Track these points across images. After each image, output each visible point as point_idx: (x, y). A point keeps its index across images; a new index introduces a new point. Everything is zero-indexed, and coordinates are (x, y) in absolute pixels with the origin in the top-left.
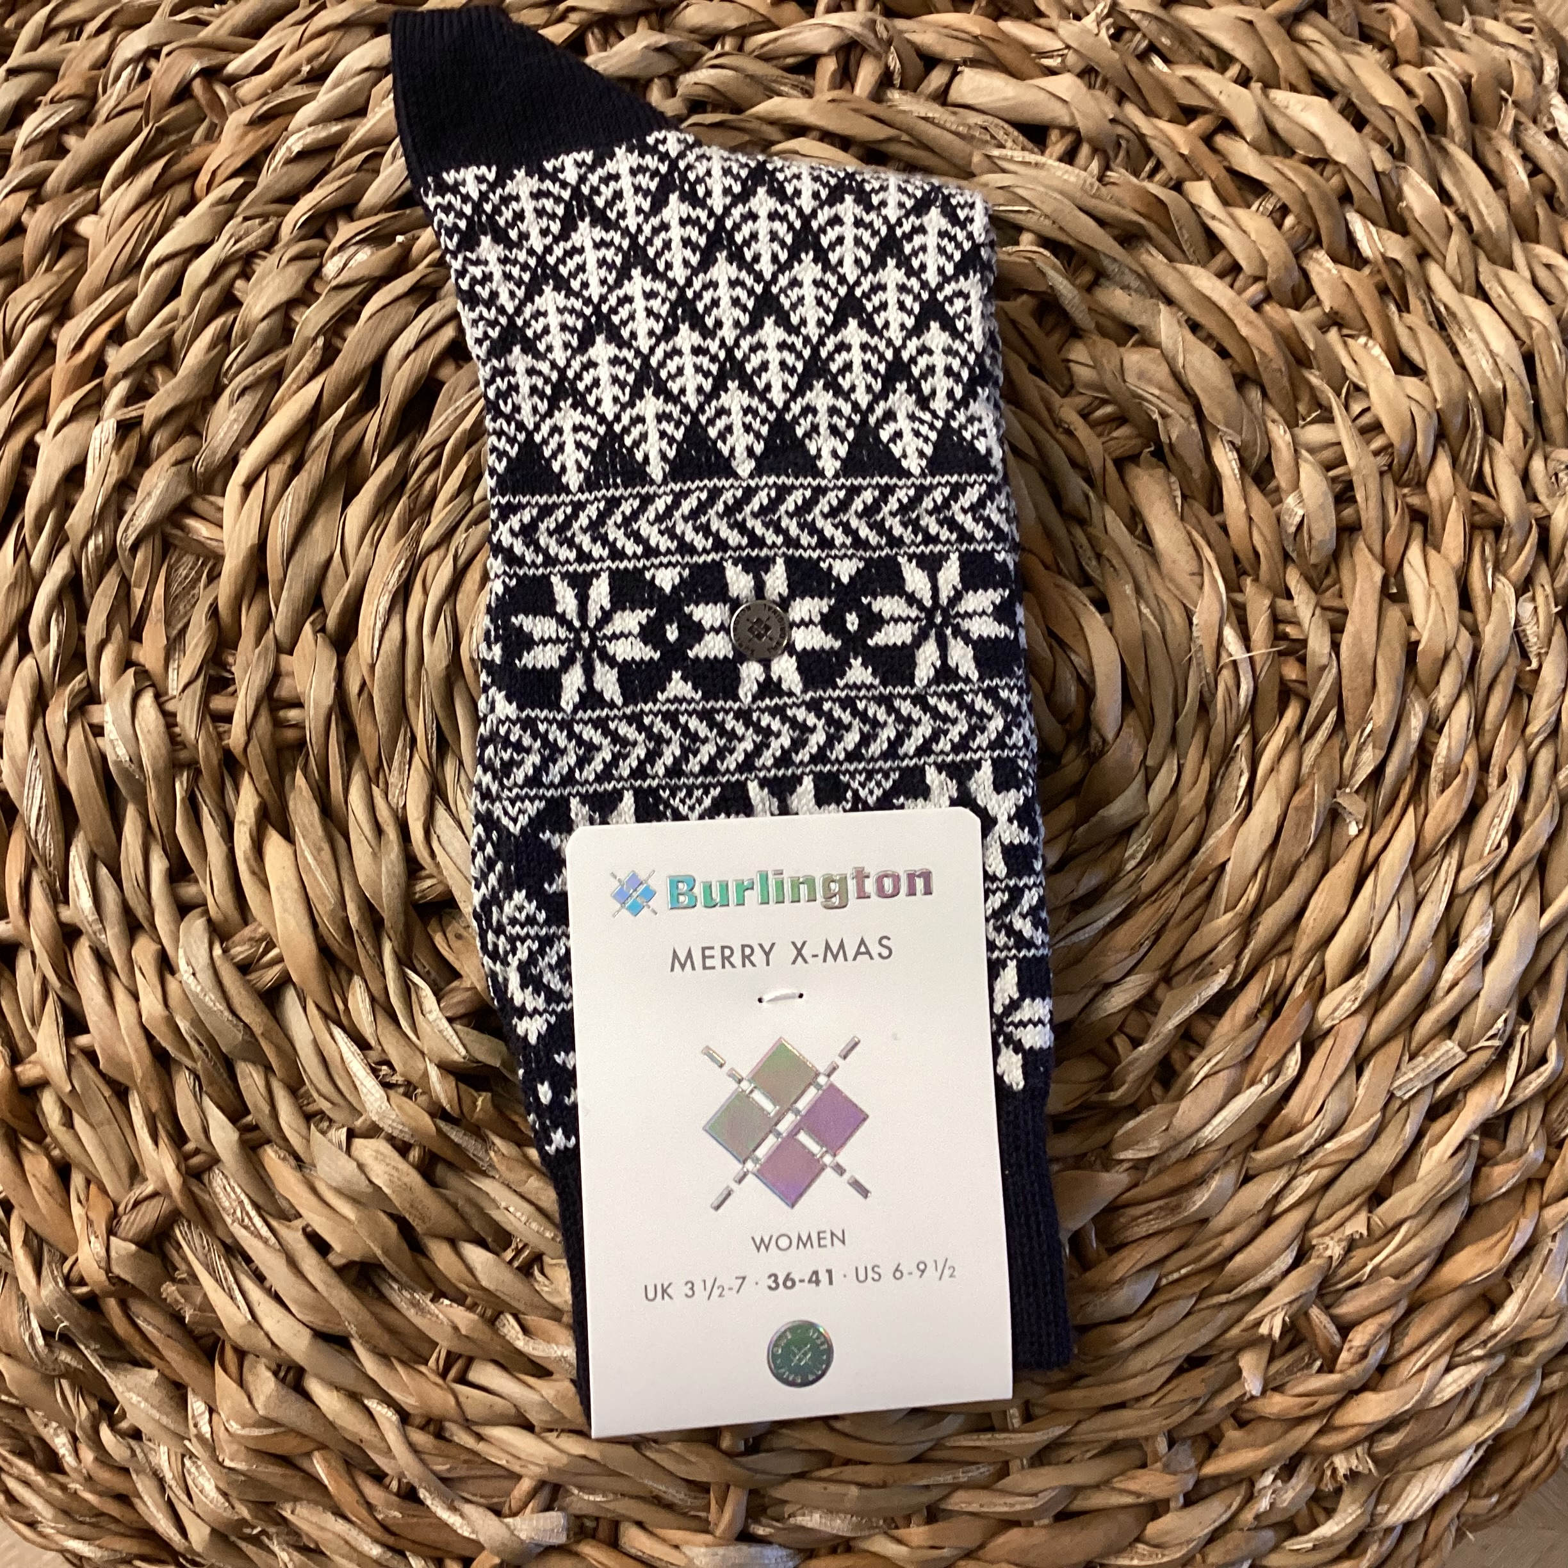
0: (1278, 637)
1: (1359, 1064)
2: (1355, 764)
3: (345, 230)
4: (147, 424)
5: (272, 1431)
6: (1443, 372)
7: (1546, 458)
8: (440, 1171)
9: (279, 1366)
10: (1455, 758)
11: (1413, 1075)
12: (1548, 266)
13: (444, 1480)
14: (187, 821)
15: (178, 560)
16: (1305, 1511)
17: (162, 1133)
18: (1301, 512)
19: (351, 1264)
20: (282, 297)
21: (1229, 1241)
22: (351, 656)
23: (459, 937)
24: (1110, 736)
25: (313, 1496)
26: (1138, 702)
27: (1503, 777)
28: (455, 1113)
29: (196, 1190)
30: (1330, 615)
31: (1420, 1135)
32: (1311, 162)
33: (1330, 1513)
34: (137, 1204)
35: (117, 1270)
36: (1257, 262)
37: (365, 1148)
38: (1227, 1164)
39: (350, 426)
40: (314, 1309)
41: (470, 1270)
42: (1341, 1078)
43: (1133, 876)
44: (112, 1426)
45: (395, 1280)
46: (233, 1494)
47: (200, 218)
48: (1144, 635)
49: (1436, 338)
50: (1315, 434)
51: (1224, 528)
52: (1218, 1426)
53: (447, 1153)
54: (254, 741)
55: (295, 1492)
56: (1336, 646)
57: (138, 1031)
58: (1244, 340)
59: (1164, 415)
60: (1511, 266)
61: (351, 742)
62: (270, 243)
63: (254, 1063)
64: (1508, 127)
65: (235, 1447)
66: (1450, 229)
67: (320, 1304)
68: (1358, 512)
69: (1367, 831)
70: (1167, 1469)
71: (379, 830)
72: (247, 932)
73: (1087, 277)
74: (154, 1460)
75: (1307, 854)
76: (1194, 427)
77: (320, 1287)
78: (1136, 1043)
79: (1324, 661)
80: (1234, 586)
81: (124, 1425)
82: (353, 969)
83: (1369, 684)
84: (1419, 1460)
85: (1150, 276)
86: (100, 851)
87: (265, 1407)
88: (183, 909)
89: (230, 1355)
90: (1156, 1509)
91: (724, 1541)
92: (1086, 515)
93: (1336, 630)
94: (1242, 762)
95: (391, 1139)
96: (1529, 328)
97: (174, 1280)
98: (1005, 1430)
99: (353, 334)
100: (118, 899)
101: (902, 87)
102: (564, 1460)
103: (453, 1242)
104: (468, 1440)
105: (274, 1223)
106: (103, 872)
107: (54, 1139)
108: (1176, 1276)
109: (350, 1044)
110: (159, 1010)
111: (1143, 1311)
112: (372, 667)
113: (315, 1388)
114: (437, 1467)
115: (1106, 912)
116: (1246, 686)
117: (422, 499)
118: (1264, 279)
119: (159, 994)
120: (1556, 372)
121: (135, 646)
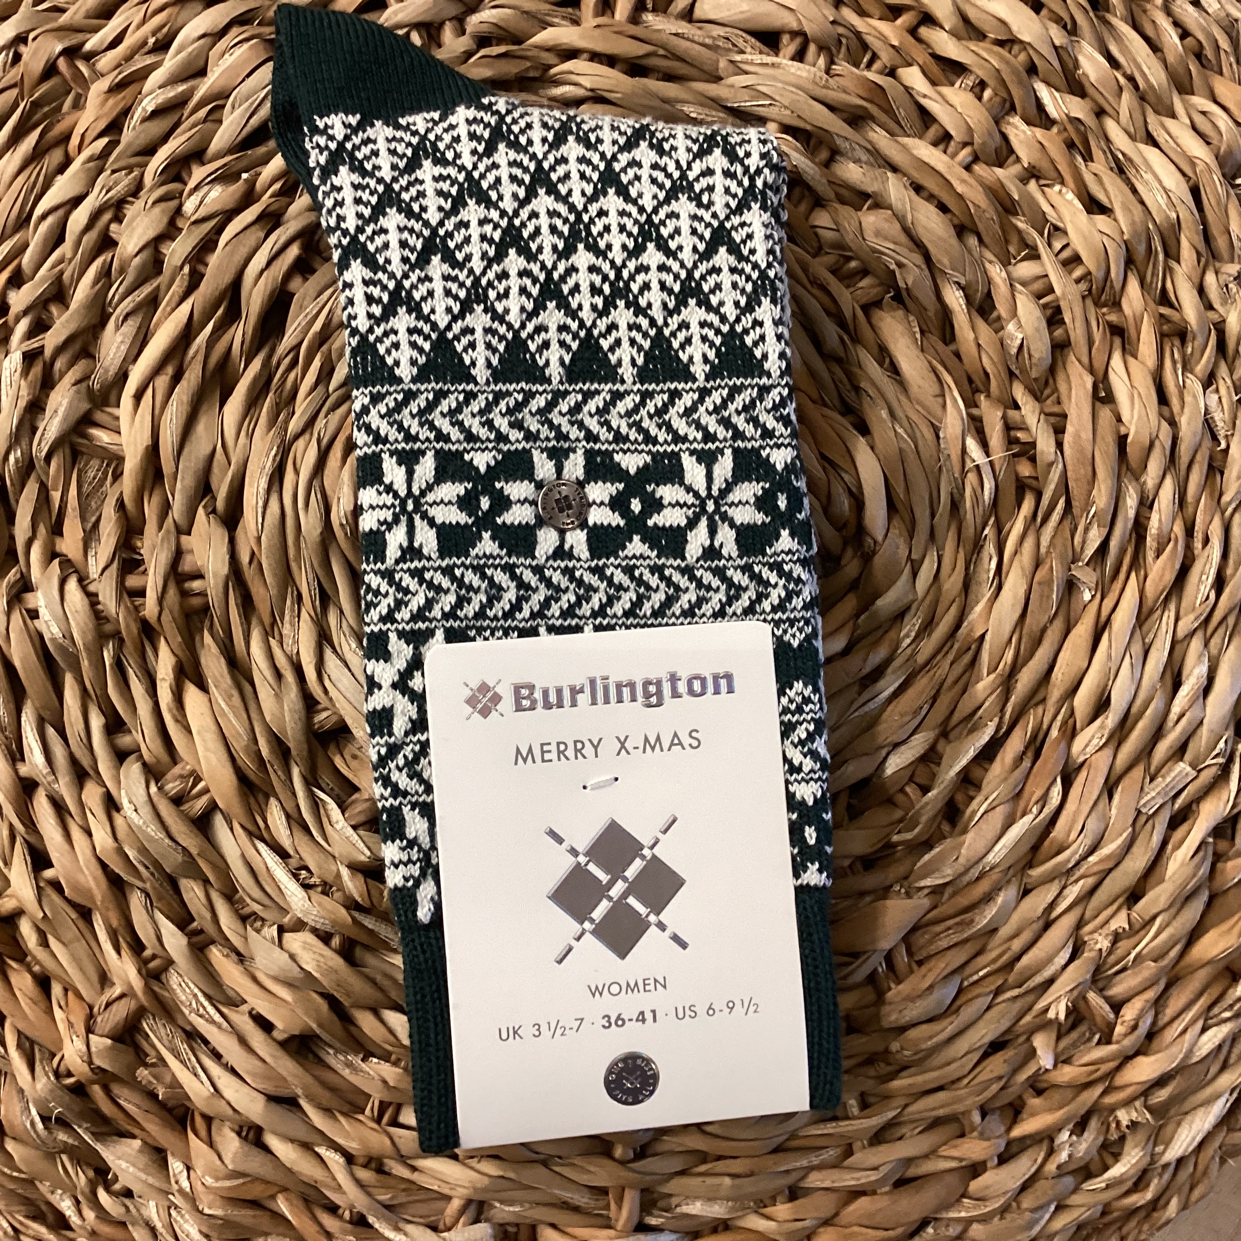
0: (1011, 441)
1: (1109, 789)
2: (1084, 542)
3: (198, 173)
4: (48, 352)
5: (241, 1181)
6: (1126, 209)
7: (1217, 273)
8: (359, 952)
9: (241, 1127)
10: (1166, 530)
11: (1154, 794)
12: (1204, 113)
13: (388, 1207)
14: (117, 684)
15: (86, 465)
16: (1097, 1158)
17: (123, 944)
18: (1020, 336)
19: (292, 1038)
20: (151, 234)
21: (1017, 945)
22: (239, 532)
23: (355, 757)
24: (880, 538)
25: (281, 1230)
26: (900, 506)
27: (1206, 541)
28: (366, 903)
29: (156, 989)
30: (1052, 419)
31: (1164, 843)
32: (1000, 43)
33: (1117, 1157)
34: (108, 1005)
35: (98, 1062)
36: (963, 129)
37: (293, 940)
38: (1009, 882)
39: (220, 337)
40: (266, 1078)
41: (391, 1031)
42: (1095, 803)
43: (909, 651)
44: (108, 1190)
45: (331, 1046)
46: (214, 1234)
47: (75, 174)
48: (902, 451)
49: (1119, 181)
50: (1025, 269)
51: (958, 355)
52: (1020, 1097)
53: (363, 938)
54: (166, 612)
55: (265, 1229)
56: (1059, 445)
57: (94, 861)
58: (960, 196)
59: (900, 265)
60: (1173, 116)
61: (247, 604)
62: (136, 190)
63: (195, 879)
65: (211, 1197)
66: (1121, 89)
67: (270, 1074)
68: (1067, 332)
69: (1098, 596)
70: (983, 1136)
71: (279, 675)
72: (177, 770)
73: (824, 155)
74: (145, 1213)
76: (927, 272)
77: (268, 1059)
78: (925, 790)
79: (1052, 458)
80: (971, 403)
81: (117, 1187)
82: (269, 793)
83: (1090, 473)
84: (1187, 1106)
85: (876, 150)
86: (46, 715)
87: (233, 1161)
88: (121, 756)
89: (198, 1120)
90: (976, 1169)
91: (625, 1233)
92: (843, 355)
93: (1059, 431)
94: (990, 548)
95: (315, 931)
96: (1193, 165)
97: (146, 1065)
98: (847, 1118)
99: (213, 260)
100: (66, 754)
101: (654, 10)
102: (486, 1181)
103: (375, 1011)
104: (404, 1173)
105: (225, 1010)
106: (51, 731)
107: (34, 957)
108: (975, 978)
109: (273, 855)
110: (110, 842)
111: (951, 1009)
112: (259, 539)
113: (273, 1142)
114: (381, 1198)
115: (888, 685)
116: (989, 485)
117: (285, 394)
118: (972, 144)
119: (108, 829)
120: (1219, 202)
121: (58, 540)
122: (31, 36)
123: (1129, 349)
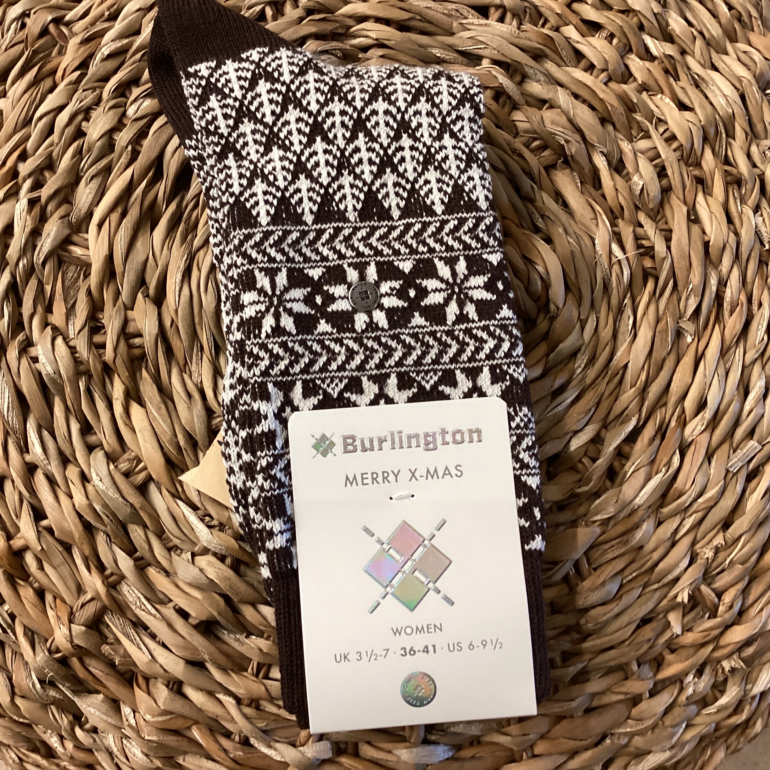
0: (639, 246)
1: (709, 457)
2: (686, 306)
3: (136, 92)
4: (43, 200)
5: (169, 717)
6: (702, 107)
7: (758, 145)
8: (242, 568)
9: (169, 682)
10: (735, 298)
11: (737, 460)
12: (745, 52)
13: (264, 732)
14: (88, 402)
15: (67, 269)
16: (710, 692)
17: (92, 566)
18: (642, 183)
19: (202, 622)
20: (107, 127)
21: (656, 556)
22: (164, 307)
24: (561, 306)
25: (194, 749)
26: (572, 287)
27: (760, 305)
29: (114, 594)
30: (664, 233)
31: (744, 491)
32: (622, 12)
33: (723, 692)
34: (83, 605)
35: (76, 641)
36: (602, 60)
37: (202, 561)
38: (649, 516)
39: (150, 190)
40: (185, 648)
41: (264, 618)
42: (701, 465)
43: (581, 376)
44: (81, 727)
45: (225, 629)
46: (151, 754)
47: (60, 92)
48: (572, 252)
49: (697, 91)
50: (643, 144)
51: (603, 196)
52: (661, 654)
53: (245, 558)
54: (119, 357)
55: (185, 748)
56: (669, 248)
57: (74, 513)
58: (601, 100)
59: (567, 141)
60: (727, 54)
61: (169, 352)
62: (98, 101)
63: (137, 524)
65: (150, 728)
66: (695, 38)
67: (188, 646)
68: (669, 181)
69: (696, 339)
70: (639, 679)
71: (189, 396)
72: (126, 456)
73: (518, 78)
74: (106, 743)
75: (668, 354)
76: (583, 146)
77: (186, 636)
78: (594, 460)
79: (664, 255)
80: (614, 224)
81: (87, 726)
82: (184, 468)
83: (688, 264)
84: (765, 659)
85: (550, 74)
86: (43, 423)
87: (164, 704)
88: (90, 449)
89: (141, 680)
90: (636, 700)
91: (415, 745)
92: (533, 196)
93: (668, 240)
94: (628, 311)
95: (215, 554)
96: (741, 81)
97: (107, 644)
98: (554, 668)
99: (146, 143)
100: (55, 446)
103: (253, 605)
104: (273, 710)
105: (158, 606)
106: (45, 433)
107: (34, 577)
108: (630, 577)
109: (187, 508)
110: (84, 501)
111: (617, 597)
112: (176, 311)
113: (189, 691)
114: (260, 725)
115: (570, 395)
116: (626, 272)
117: (191, 224)
118: (607, 70)
119: (83, 493)
120: (757, 102)
121: (49, 316)
122: (33, 11)
123: (708, 192)
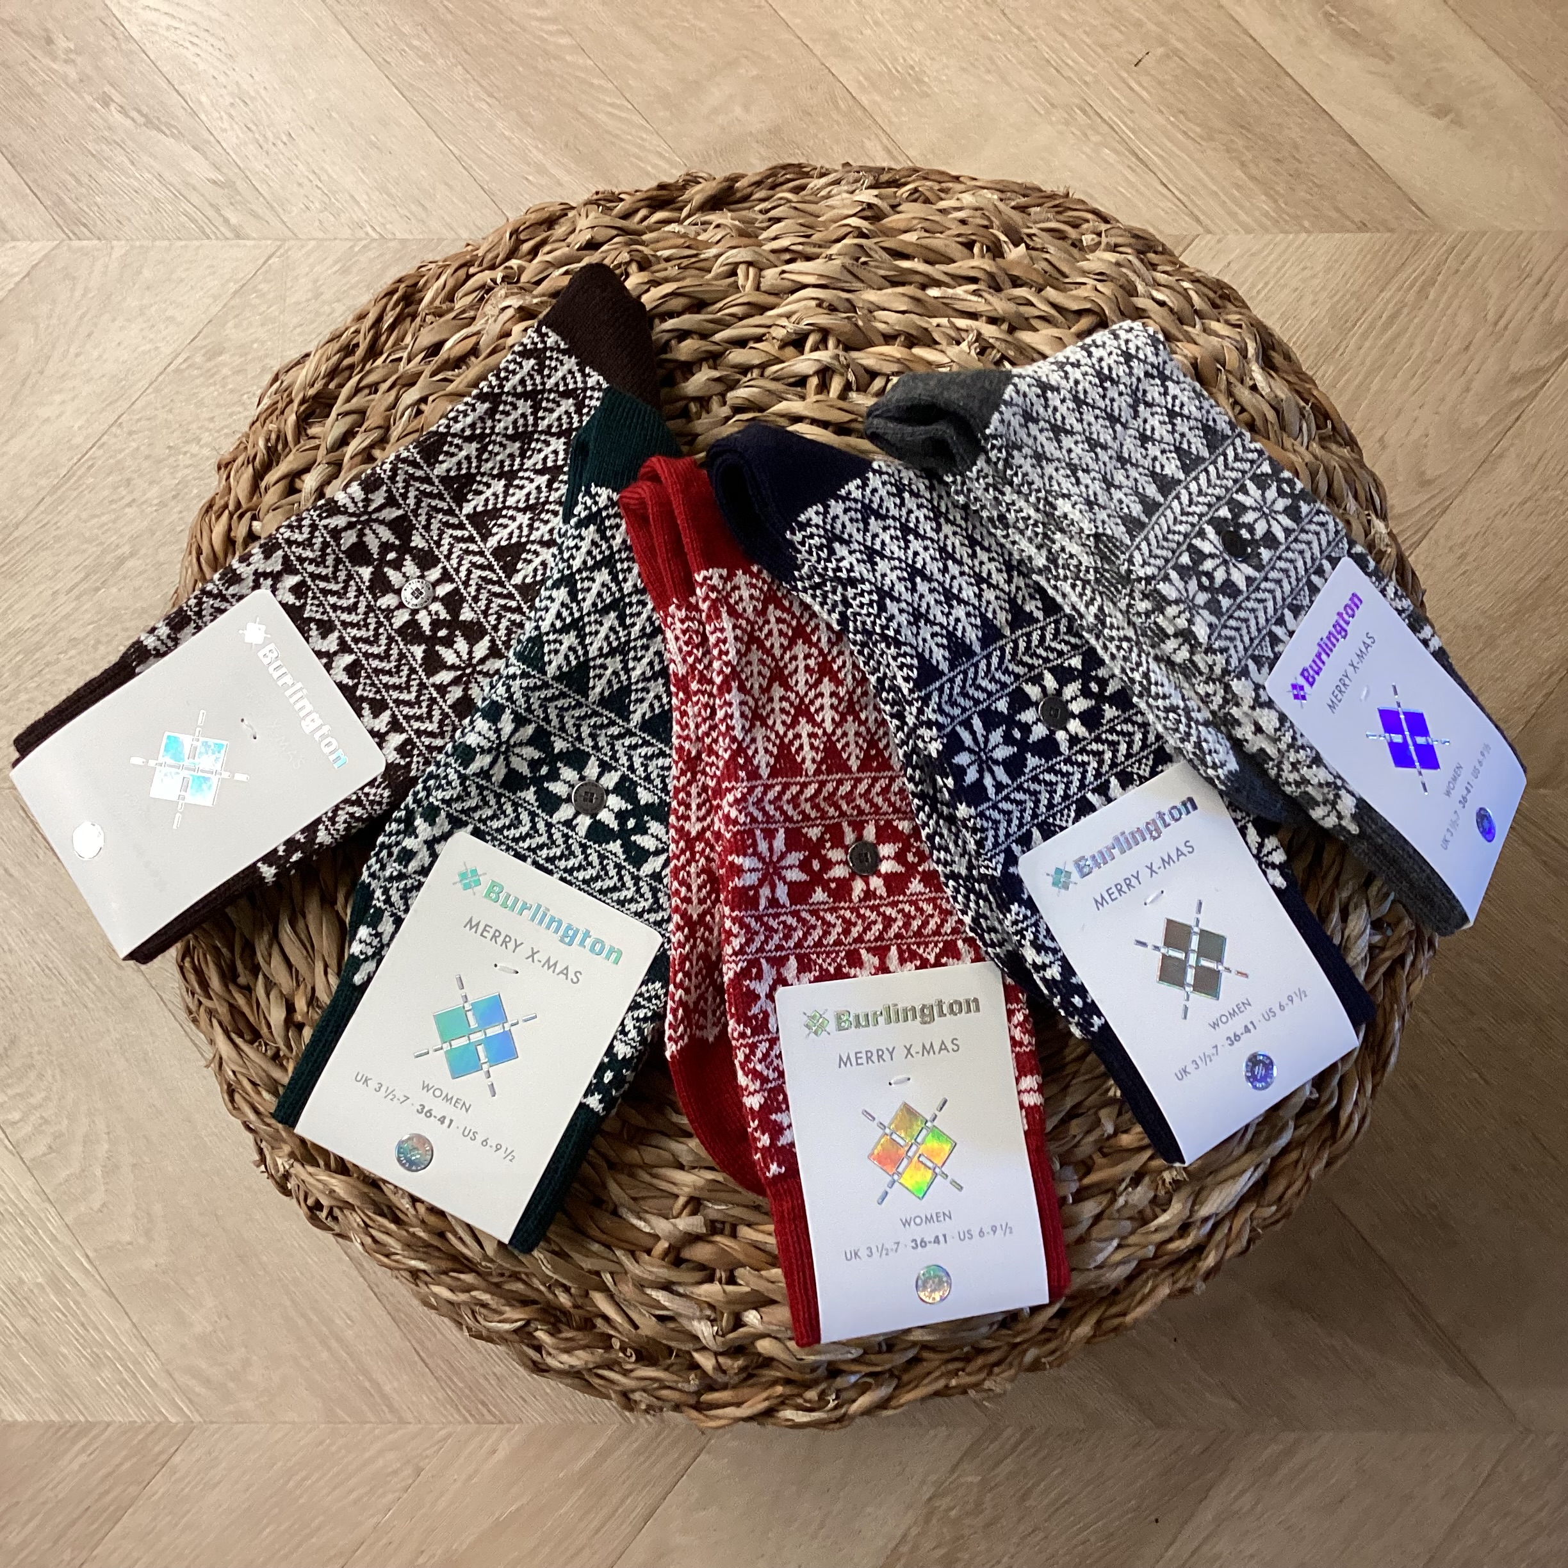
13: (633, 1199)
16: (1148, 1208)
33: (1165, 1209)
52: (1090, 1157)
64: (1223, 386)
70: (1060, 1179)
84: (1218, 1178)
101: (858, 390)
122: (431, 399)
